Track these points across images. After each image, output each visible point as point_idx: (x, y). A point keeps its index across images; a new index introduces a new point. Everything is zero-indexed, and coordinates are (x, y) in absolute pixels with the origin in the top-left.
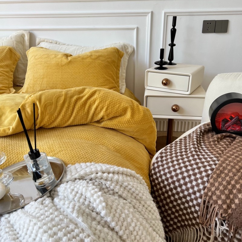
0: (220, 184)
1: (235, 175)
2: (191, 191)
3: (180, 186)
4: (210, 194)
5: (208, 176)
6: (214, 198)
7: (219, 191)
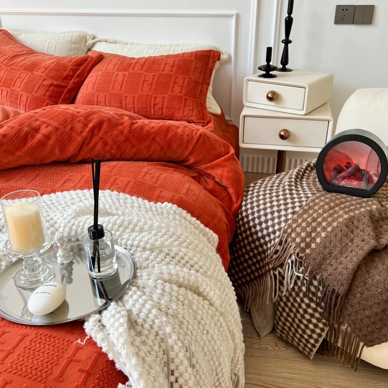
0: (304, 220)
1: (324, 212)
2: (271, 230)
3: (260, 224)
4: (289, 231)
5: (293, 213)
6: (293, 235)
7: (300, 228)
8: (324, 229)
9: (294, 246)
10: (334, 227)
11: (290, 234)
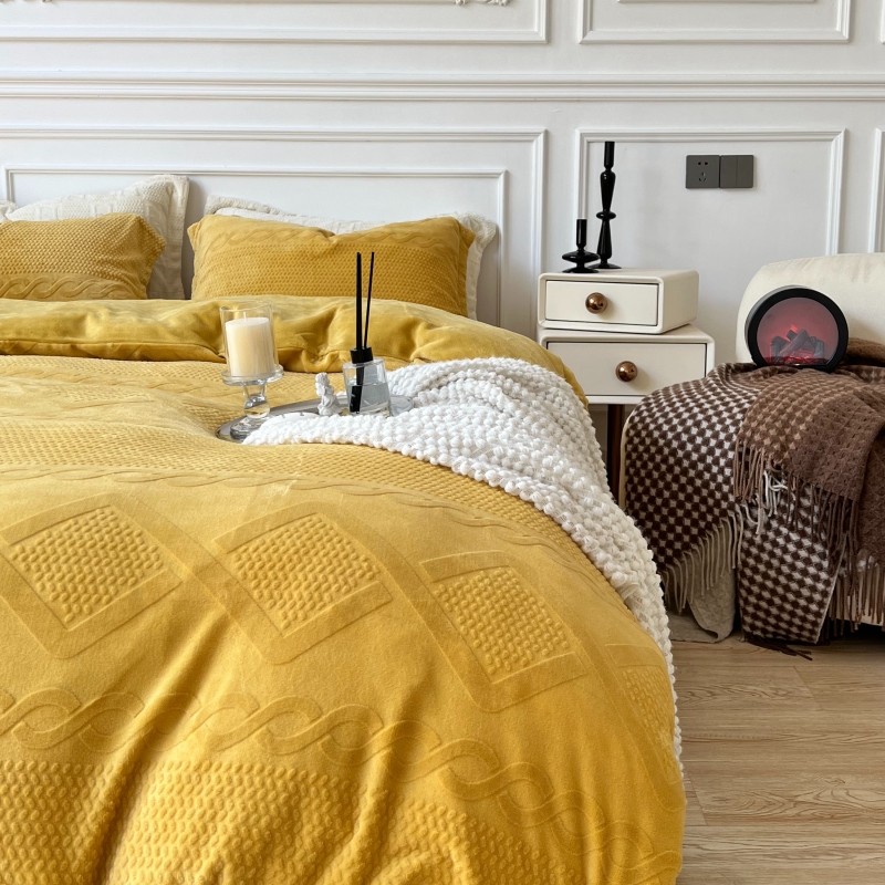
0: (767, 415)
2: (713, 442)
3: (692, 439)
4: (748, 434)
5: (744, 411)
6: (757, 437)
7: (764, 425)
8: (800, 421)
9: (763, 452)
10: (814, 415)
11: (752, 436)
